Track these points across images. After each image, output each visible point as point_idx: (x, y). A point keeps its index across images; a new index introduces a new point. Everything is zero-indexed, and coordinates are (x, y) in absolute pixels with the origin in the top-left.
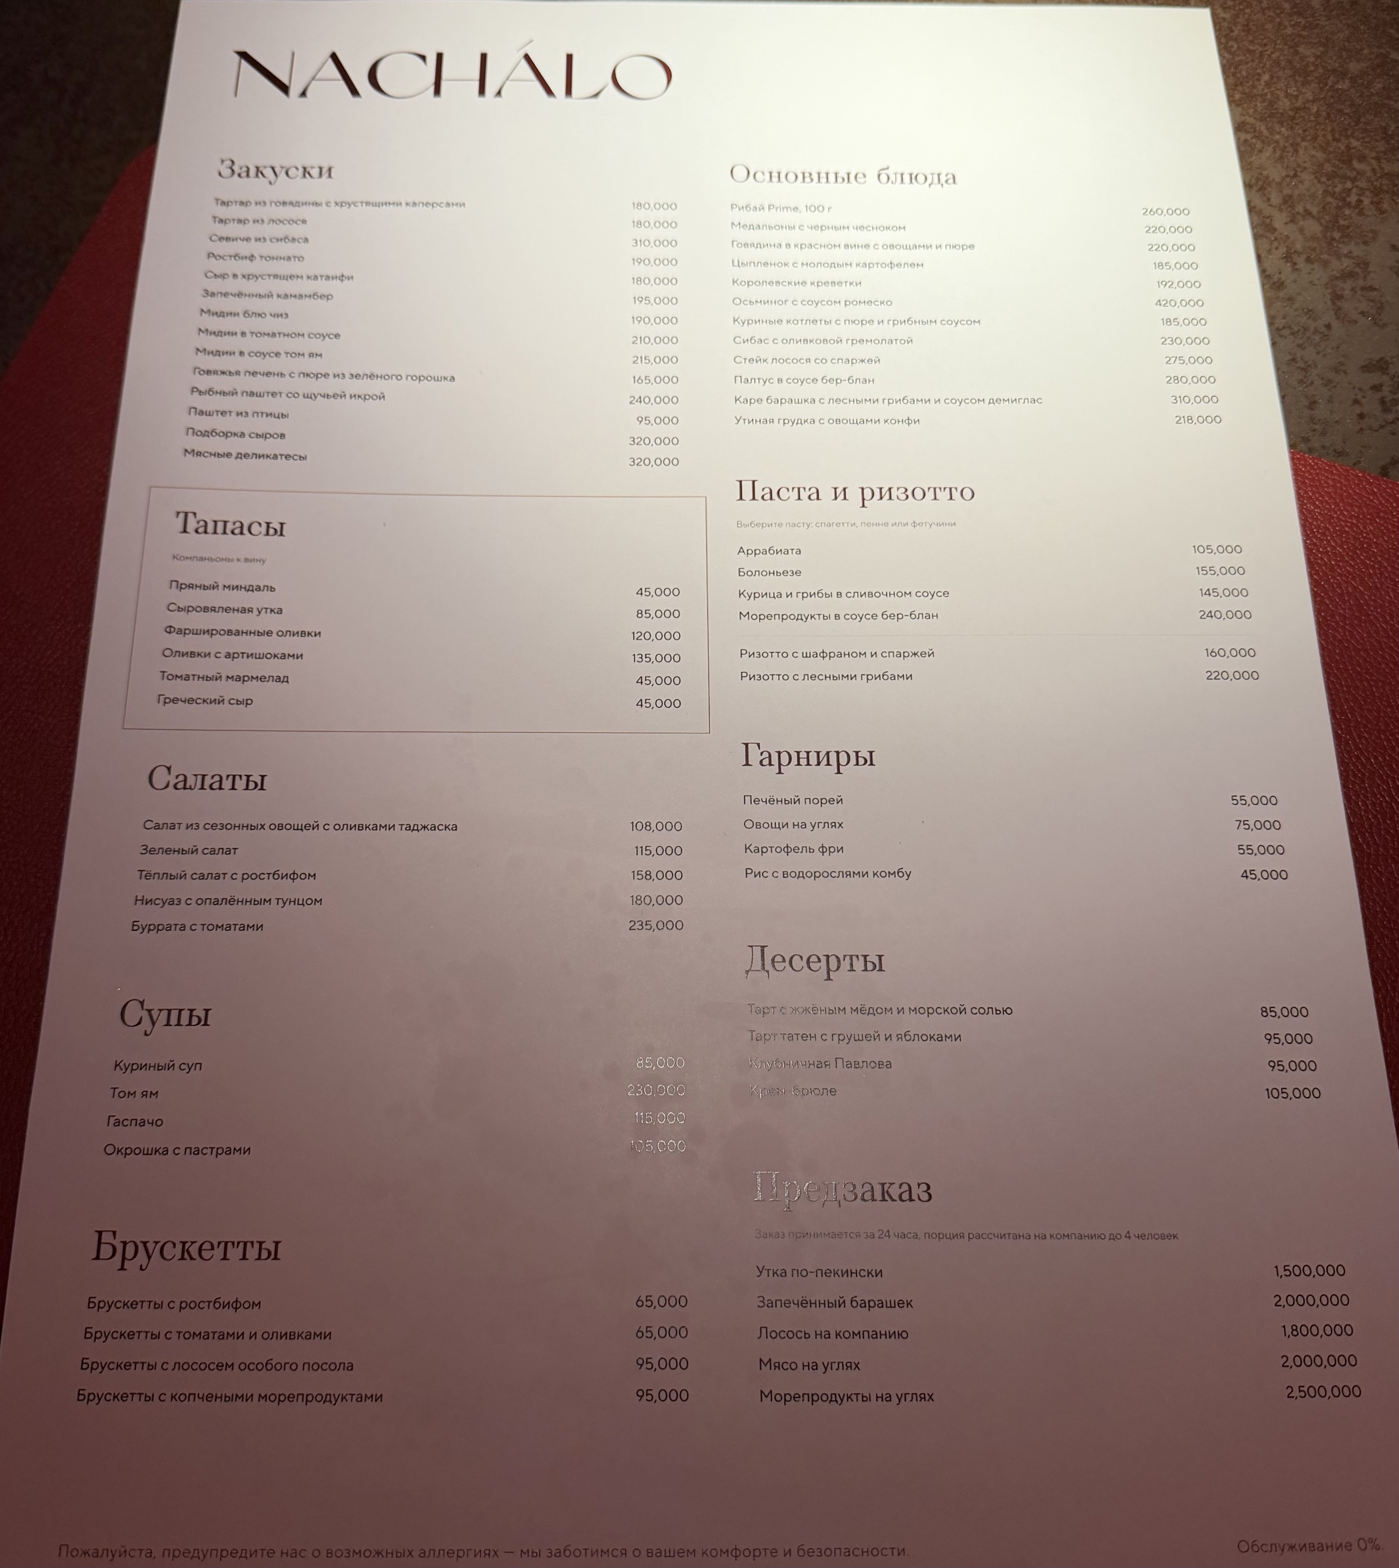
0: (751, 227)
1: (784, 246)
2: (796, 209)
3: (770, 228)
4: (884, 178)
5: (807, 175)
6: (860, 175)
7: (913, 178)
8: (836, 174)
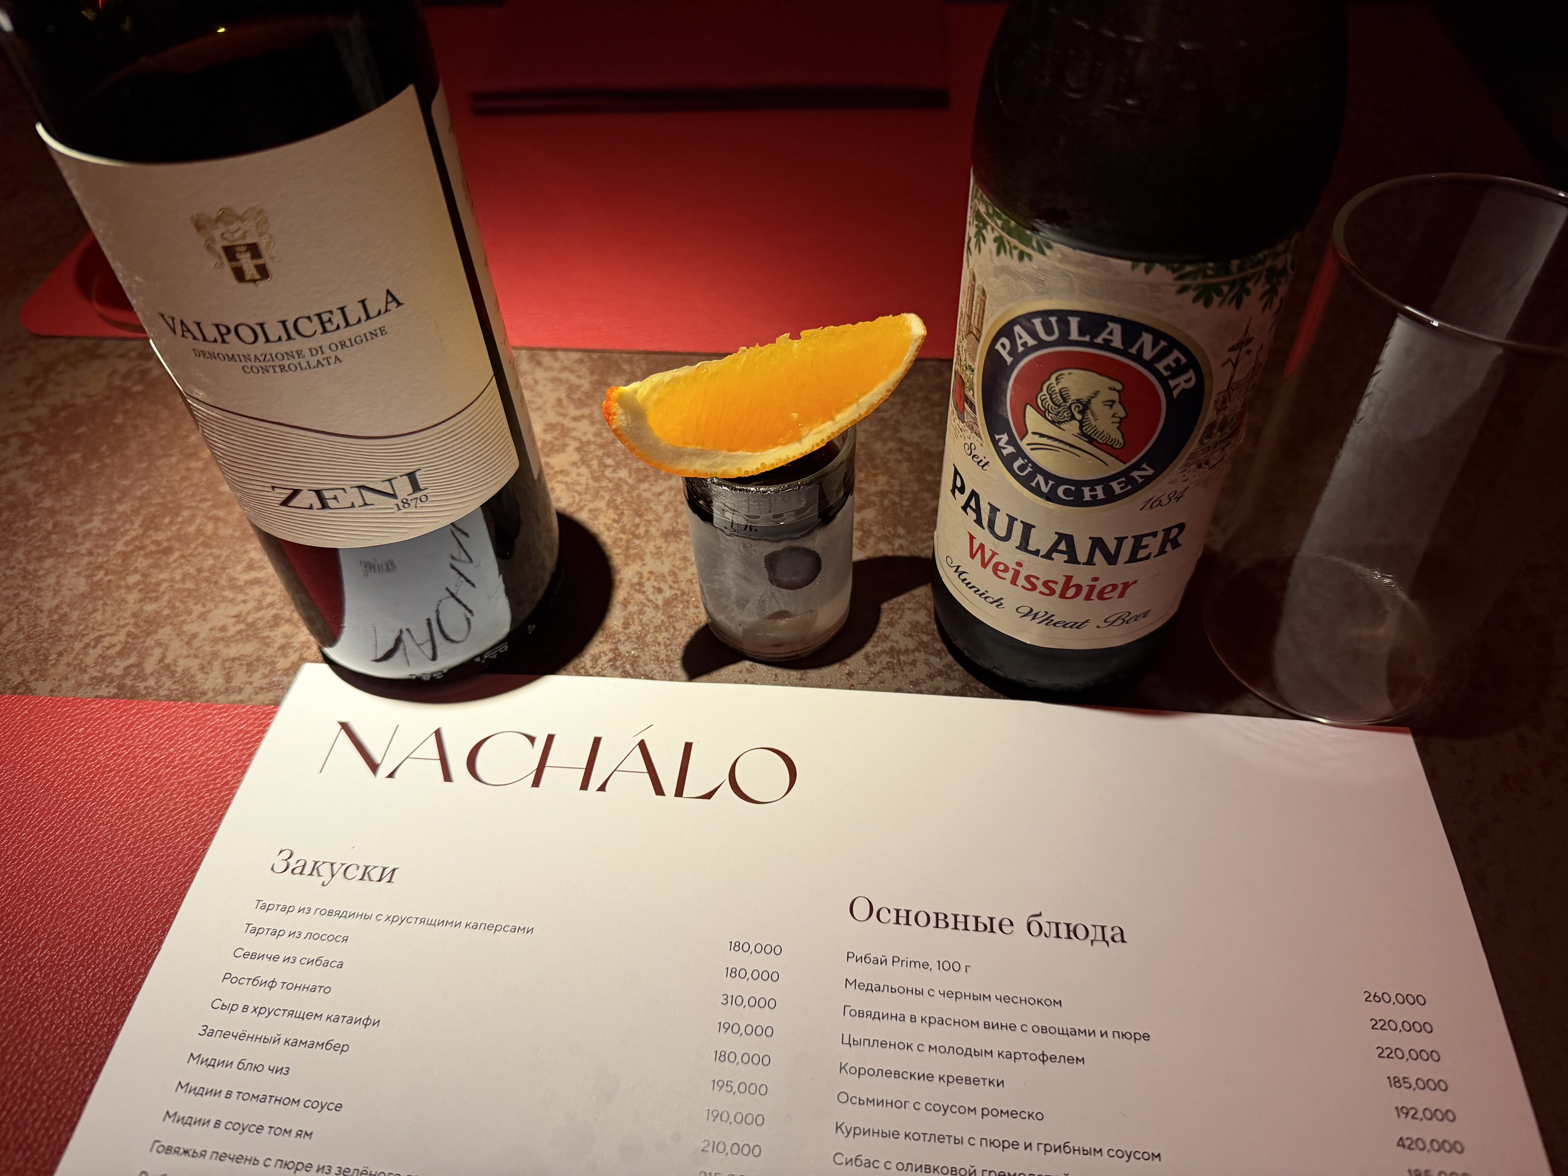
0: (869, 988)
1: (908, 1018)
2: (925, 965)
3: (893, 990)
4: (1035, 928)
5: (941, 917)
6: (1006, 922)
7: (1071, 932)
8: (977, 918)
